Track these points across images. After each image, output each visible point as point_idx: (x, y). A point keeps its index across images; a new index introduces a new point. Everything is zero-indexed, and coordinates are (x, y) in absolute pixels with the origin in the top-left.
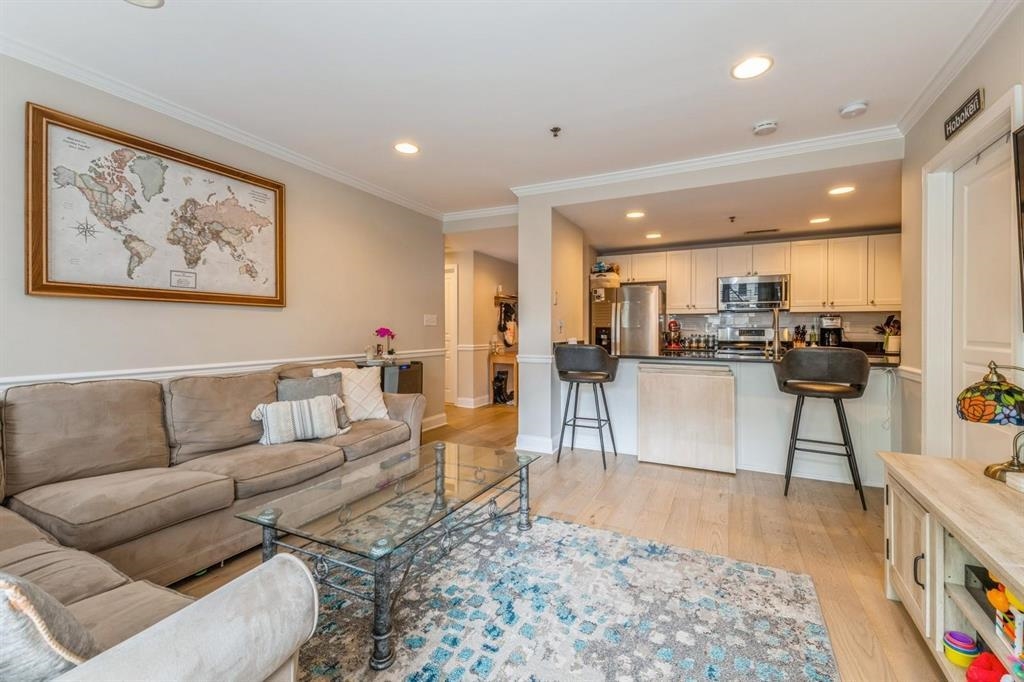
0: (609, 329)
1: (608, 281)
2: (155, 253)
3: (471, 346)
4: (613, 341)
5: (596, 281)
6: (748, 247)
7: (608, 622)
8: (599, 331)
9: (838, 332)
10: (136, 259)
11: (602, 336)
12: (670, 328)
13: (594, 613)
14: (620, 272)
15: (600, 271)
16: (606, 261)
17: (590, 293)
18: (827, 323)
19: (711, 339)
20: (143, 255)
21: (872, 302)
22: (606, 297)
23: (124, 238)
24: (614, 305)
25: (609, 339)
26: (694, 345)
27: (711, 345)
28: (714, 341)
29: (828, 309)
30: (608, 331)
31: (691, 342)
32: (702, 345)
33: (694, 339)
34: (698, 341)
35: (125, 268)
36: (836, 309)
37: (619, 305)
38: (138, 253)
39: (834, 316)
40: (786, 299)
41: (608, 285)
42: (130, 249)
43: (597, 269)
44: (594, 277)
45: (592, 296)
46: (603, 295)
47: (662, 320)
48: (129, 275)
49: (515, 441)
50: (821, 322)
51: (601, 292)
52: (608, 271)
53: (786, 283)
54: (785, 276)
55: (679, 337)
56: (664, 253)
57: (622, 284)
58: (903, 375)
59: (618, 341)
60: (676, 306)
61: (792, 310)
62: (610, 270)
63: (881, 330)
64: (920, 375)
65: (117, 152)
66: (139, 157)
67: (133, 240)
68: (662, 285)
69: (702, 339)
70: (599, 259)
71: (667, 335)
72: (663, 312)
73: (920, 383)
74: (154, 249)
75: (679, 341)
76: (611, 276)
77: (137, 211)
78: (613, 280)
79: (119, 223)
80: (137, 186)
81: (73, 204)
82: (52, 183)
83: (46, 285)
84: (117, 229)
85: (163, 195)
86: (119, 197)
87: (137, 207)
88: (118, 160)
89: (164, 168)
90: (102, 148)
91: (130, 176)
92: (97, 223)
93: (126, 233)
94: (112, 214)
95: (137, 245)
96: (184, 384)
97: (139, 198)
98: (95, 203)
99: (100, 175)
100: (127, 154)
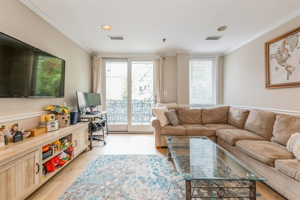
2: (296, 69)
7: (129, 180)
10: (289, 73)
13: (134, 181)
20: (291, 71)
23: (286, 67)
35: (286, 77)
38: (290, 71)
42: (287, 71)
48: (288, 79)
65: (283, 41)
66: (290, 38)
67: (288, 67)
74: (295, 68)
77: (289, 57)
79: (284, 63)
80: (289, 49)
81: (274, 63)
82: (270, 60)
83: (269, 85)
84: (284, 66)
85: (298, 47)
86: (284, 55)
87: (289, 55)
88: (284, 44)
89: (298, 36)
90: (280, 43)
91: (287, 46)
92: (279, 66)
93: (286, 65)
94: (282, 62)
95: (289, 69)
96: (279, 116)
97: (290, 52)
98: (278, 60)
99: (279, 51)
100: (286, 40)
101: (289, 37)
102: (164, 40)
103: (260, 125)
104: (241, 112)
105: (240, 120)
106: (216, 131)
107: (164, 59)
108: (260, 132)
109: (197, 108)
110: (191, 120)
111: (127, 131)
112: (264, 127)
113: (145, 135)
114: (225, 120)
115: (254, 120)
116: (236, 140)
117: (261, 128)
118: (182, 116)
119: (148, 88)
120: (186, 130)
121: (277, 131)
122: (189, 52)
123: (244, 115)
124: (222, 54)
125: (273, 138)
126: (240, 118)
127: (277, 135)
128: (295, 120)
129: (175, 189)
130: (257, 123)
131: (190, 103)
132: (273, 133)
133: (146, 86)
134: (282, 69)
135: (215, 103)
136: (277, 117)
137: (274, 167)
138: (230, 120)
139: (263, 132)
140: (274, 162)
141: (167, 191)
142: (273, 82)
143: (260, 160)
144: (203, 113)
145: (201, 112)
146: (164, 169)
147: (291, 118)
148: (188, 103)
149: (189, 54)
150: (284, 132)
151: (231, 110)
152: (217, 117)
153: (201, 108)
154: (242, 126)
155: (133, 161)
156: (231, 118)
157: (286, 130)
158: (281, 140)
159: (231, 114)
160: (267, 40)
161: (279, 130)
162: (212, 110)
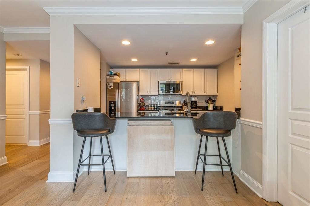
0: (115, 102)
1: (115, 79)
3: (38, 112)
4: (117, 107)
5: (109, 79)
6: (168, 70)
8: (110, 102)
9: (196, 102)
11: (112, 105)
12: (141, 100)
14: (120, 75)
15: (111, 75)
16: (114, 71)
17: (106, 85)
18: (193, 99)
19: (156, 105)
21: (206, 92)
22: (114, 87)
24: (117, 90)
25: (115, 106)
26: (150, 108)
27: (156, 108)
28: (157, 106)
29: (193, 94)
30: (114, 102)
31: (148, 107)
32: (153, 108)
33: (150, 105)
34: (151, 106)
36: (196, 94)
37: (120, 90)
39: (195, 96)
40: (181, 90)
41: (115, 81)
43: (110, 74)
44: (108, 77)
45: (107, 86)
46: (112, 86)
47: (138, 98)
49: (47, 177)
50: (191, 99)
51: (111, 84)
52: (114, 75)
53: (181, 84)
54: (181, 81)
55: (144, 105)
56: (139, 69)
57: (121, 82)
58: (242, 122)
59: (119, 107)
60: (143, 92)
61: (183, 95)
62: (116, 74)
63: (207, 102)
64: (262, 125)
68: (138, 82)
69: (153, 105)
70: (111, 70)
71: (140, 104)
72: (138, 95)
73: (262, 129)
75: (144, 106)
76: (116, 77)
78: (117, 79)
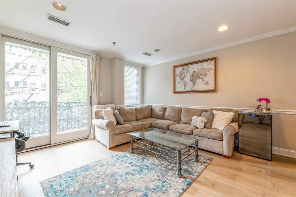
7: (120, 180)
10: (185, 86)
48: (184, 89)
74: (188, 83)
80: (185, 72)
81: (178, 79)
82: (176, 77)
83: (175, 92)
84: (183, 81)
85: (189, 72)
86: (183, 75)
87: (185, 76)
88: (183, 69)
89: (189, 67)
90: (181, 68)
91: (184, 71)
92: (180, 81)
93: (184, 81)
94: (182, 79)
95: (185, 83)
96: (184, 109)
97: (186, 75)
98: (180, 78)
99: (181, 73)
100: (184, 67)
101: (186, 66)
102: (114, 43)
103: (174, 115)
104: (162, 108)
105: (162, 114)
106: (151, 123)
107: (101, 59)
108: (175, 120)
109: (132, 108)
110: (130, 118)
111: (50, 144)
112: (176, 116)
113: (79, 142)
114: (150, 115)
115: (170, 112)
116: (168, 126)
117: (174, 117)
118: (124, 115)
119: (23, 84)
120: (134, 126)
121: (184, 117)
122: (125, 59)
123: (164, 110)
124: (144, 65)
125: (181, 121)
126: (162, 113)
127: (183, 119)
128: (191, 110)
129: (157, 167)
130: (173, 114)
131: (125, 104)
132: (181, 119)
133: (17, 82)
134: (182, 83)
135: (139, 103)
136: (182, 110)
137: (193, 134)
138: (154, 115)
139: (176, 119)
140: (192, 132)
141: (154, 171)
142: (177, 90)
143: (186, 133)
144: (137, 111)
145: (136, 110)
146: (136, 160)
147: (189, 109)
148: (123, 104)
149: (124, 60)
150: (188, 117)
151: (153, 107)
152: (146, 113)
153: (135, 108)
154: (163, 118)
155: (101, 167)
156: (154, 113)
157: (188, 116)
158: (187, 122)
159: (154, 110)
160: (174, 65)
161: (184, 116)
162: (143, 109)
